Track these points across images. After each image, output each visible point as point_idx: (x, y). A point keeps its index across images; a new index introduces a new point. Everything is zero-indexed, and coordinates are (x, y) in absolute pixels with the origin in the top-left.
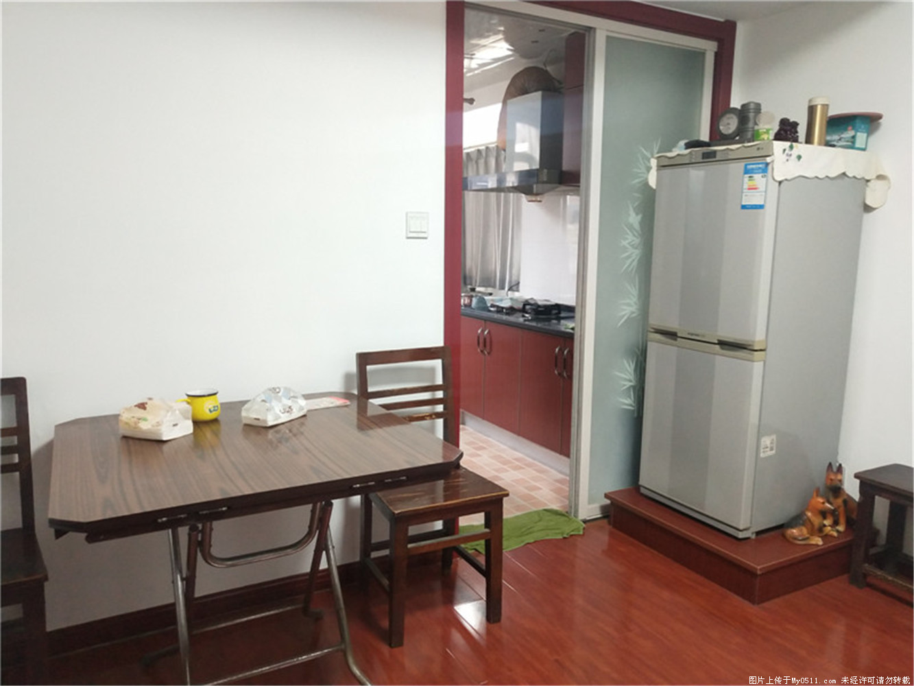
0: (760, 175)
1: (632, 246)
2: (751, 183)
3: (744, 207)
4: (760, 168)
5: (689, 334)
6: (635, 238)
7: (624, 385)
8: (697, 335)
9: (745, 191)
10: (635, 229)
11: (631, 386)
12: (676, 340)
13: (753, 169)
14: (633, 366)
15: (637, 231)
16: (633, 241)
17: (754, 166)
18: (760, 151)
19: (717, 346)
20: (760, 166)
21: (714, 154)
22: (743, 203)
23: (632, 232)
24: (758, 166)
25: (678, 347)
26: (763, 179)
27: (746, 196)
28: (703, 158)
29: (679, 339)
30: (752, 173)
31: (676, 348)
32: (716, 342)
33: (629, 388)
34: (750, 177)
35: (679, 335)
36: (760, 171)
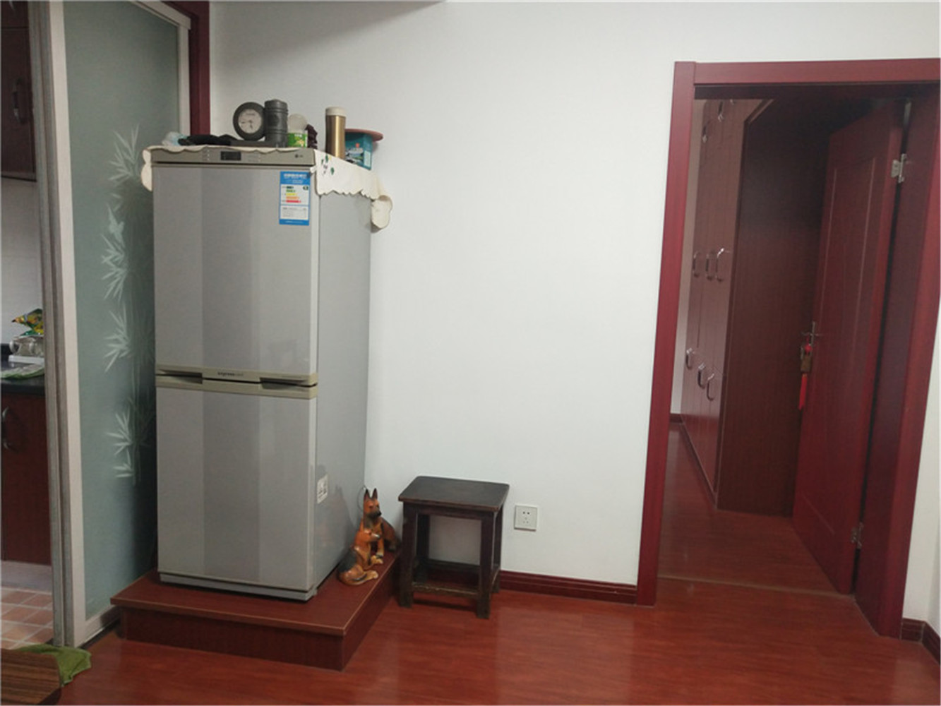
0: (302, 186)
1: (116, 263)
2: (291, 194)
3: (283, 222)
4: (300, 178)
5: (219, 374)
6: (117, 254)
7: (119, 447)
8: (233, 375)
9: (282, 203)
10: (116, 241)
11: (127, 447)
12: (201, 383)
13: (290, 178)
14: (127, 421)
15: (119, 244)
16: (116, 257)
17: (293, 175)
18: (299, 158)
19: (260, 386)
20: (301, 176)
21: (237, 155)
22: (282, 217)
23: (114, 246)
24: (297, 175)
25: (205, 391)
26: (304, 191)
27: (285, 209)
28: (222, 158)
29: (204, 381)
30: (291, 183)
31: (202, 393)
32: (259, 380)
33: (124, 450)
34: (288, 187)
35: (204, 375)
36: (301, 182)
